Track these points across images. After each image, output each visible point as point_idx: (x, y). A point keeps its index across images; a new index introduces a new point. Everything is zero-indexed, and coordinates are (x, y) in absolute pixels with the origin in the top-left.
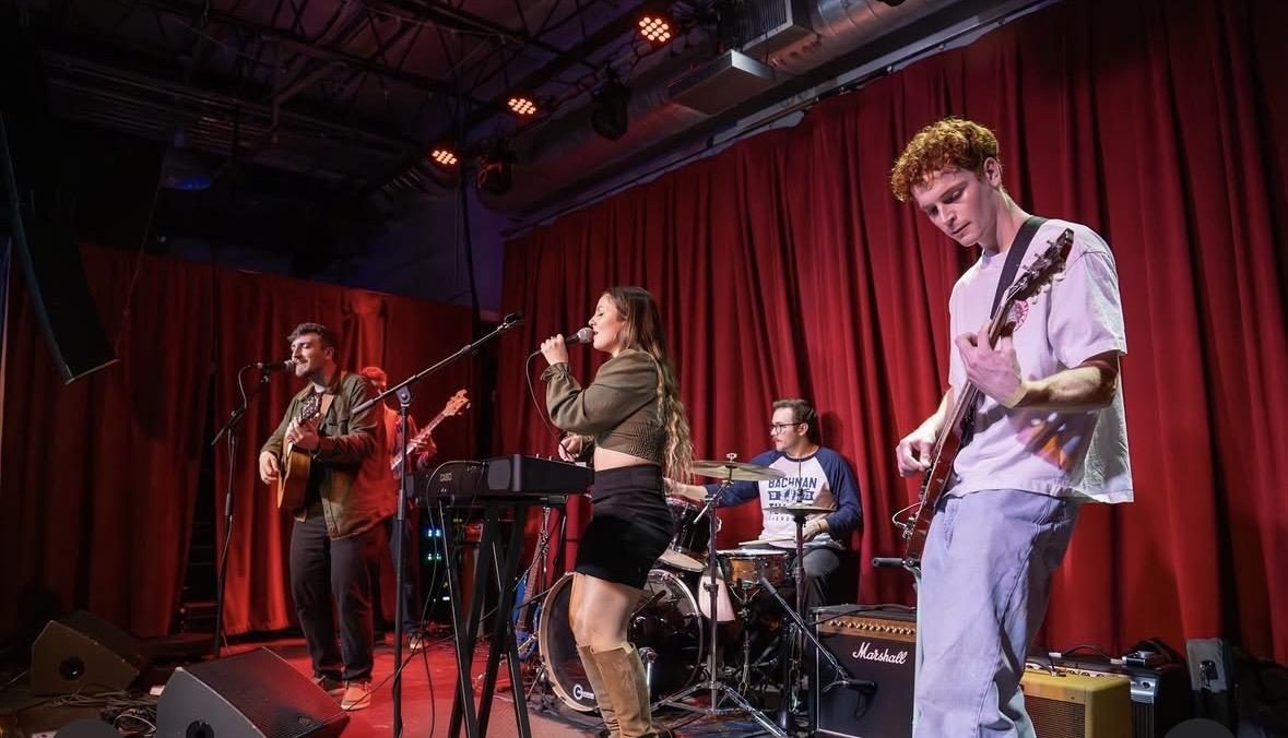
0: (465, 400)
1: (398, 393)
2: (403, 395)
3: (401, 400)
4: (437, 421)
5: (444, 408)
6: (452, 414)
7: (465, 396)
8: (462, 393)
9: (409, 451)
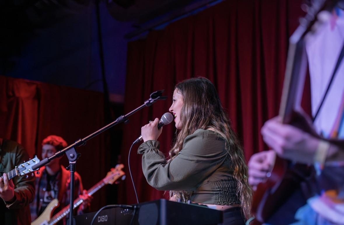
0: (122, 173)
1: (67, 153)
2: (71, 155)
3: (70, 159)
4: (99, 187)
5: (105, 176)
6: (111, 182)
7: (123, 170)
8: (120, 167)
9: (75, 206)
